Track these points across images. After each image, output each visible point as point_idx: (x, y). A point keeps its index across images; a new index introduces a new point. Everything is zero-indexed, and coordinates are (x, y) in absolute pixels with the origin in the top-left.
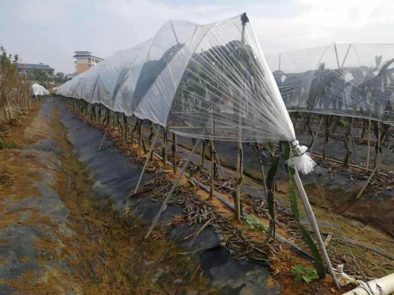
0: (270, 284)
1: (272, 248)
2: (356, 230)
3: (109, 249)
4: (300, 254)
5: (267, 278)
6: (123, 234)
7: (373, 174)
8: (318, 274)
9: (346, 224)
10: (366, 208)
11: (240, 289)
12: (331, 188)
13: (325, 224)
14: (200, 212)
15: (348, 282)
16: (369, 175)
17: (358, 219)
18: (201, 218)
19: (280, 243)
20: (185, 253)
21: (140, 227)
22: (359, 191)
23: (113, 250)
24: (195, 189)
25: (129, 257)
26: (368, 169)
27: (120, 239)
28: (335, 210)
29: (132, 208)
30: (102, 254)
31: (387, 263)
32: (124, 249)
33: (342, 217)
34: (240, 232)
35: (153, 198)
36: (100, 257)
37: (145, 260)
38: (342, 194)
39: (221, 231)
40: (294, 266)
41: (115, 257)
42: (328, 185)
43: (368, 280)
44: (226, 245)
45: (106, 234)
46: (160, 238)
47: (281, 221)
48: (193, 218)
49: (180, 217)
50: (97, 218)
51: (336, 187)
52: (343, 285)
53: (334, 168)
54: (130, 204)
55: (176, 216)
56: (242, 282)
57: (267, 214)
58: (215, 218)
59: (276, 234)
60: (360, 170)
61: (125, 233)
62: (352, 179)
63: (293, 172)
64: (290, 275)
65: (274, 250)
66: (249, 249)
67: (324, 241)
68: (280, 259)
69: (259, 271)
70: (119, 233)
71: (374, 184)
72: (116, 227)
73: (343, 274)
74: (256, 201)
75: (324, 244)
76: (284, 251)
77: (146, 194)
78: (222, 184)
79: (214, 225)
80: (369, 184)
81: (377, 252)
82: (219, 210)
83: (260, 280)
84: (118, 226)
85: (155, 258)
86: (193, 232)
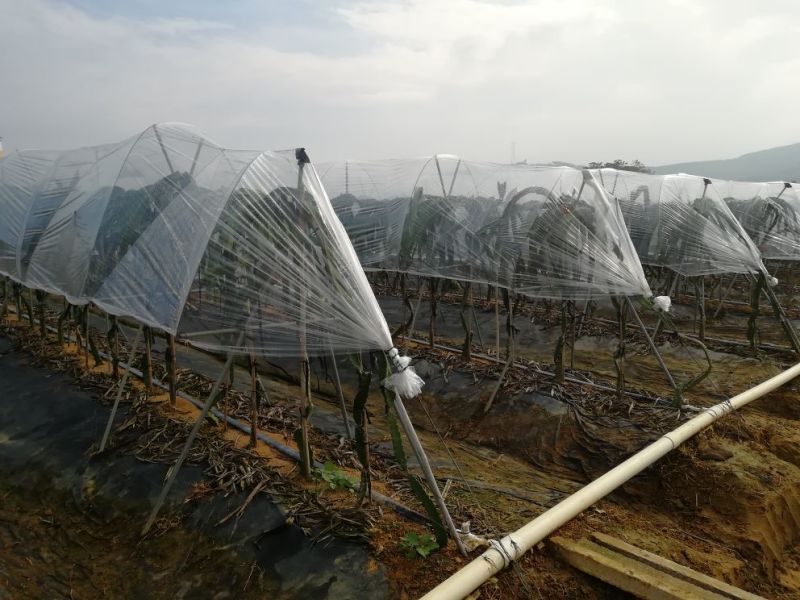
0: (372, 569)
1: (368, 514)
2: (486, 464)
3: (70, 567)
4: (410, 517)
5: (368, 560)
6: (90, 533)
7: (506, 369)
8: (438, 541)
9: (472, 457)
10: (498, 426)
11: (327, 586)
12: (446, 397)
13: (441, 463)
14: (239, 471)
15: (477, 545)
16: (500, 371)
17: (488, 445)
18: (242, 483)
19: (378, 504)
20: (225, 548)
21: (126, 516)
22: (488, 399)
23: (80, 567)
24: (220, 429)
25: (115, 573)
26: (498, 360)
27: (90, 543)
28: (455, 436)
29: (100, 480)
30: (57, 578)
31: (525, 508)
32: (102, 561)
33: (465, 445)
34: (313, 496)
35: (140, 455)
36: (55, 584)
37: (150, 573)
38: (463, 406)
39: (281, 499)
40: (403, 536)
41: (87, 578)
42: (441, 392)
43: (502, 537)
44: (295, 521)
45: (54, 539)
46: (172, 529)
47: (375, 468)
48: (228, 484)
49: (202, 485)
50: (22, 512)
51: (454, 395)
52: (470, 550)
53: (449, 362)
54: (93, 474)
55: (196, 485)
56: (330, 575)
57: (353, 458)
58: (268, 478)
59: (373, 491)
60: (488, 363)
61: (97, 532)
62: (476, 380)
63: (393, 396)
64: (400, 549)
65: (372, 518)
66: (334, 523)
67: (441, 490)
68: (383, 529)
69: (354, 554)
70: (84, 533)
71: (509, 386)
72: (72, 523)
73: (470, 534)
74: (330, 438)
75: (442, 496)
76: (386, 516)
77: (123, 450)
78: (266, 414)
79: (269, 491)
80: (502, 386)
81: (513, 495)
82: (272, 463)
83: (356, 566)
84: (78, 519)
85: (170, 565)
86: (232, 509)
